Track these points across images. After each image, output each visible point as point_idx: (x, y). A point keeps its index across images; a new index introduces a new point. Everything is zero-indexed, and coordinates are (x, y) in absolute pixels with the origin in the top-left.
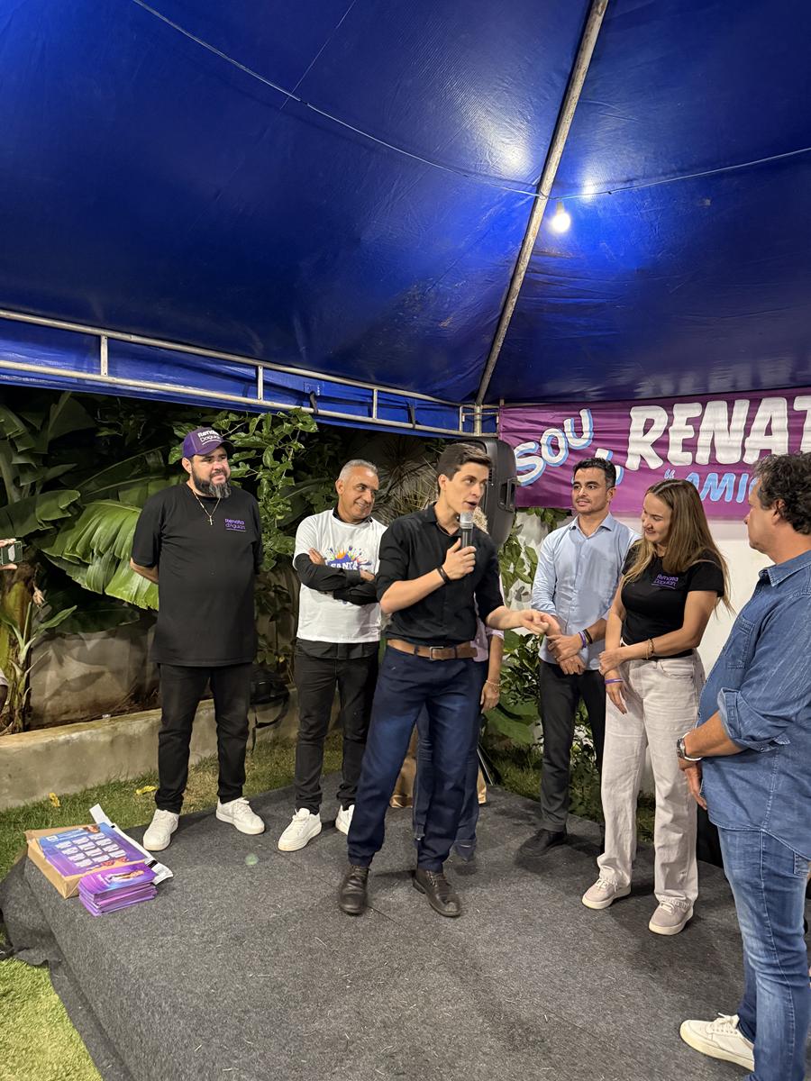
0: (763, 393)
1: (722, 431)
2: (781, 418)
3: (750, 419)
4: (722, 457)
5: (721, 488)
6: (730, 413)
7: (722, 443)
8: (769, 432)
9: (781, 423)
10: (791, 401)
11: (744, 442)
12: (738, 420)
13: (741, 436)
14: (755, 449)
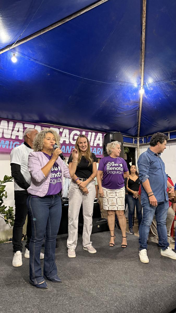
0: (17, 121)
1: (6, 129)
2: (21, 128)
3: (14, 127)
4: (6, 136)
5: (5, 144)
6: (8, 124)
7: (6, 132)
8: (18, 131)
9: (21, 130)
10: (24, 124)
11: (12, 133)
12: (10, 127)
13: (11, 131)
14: (15, 135)
